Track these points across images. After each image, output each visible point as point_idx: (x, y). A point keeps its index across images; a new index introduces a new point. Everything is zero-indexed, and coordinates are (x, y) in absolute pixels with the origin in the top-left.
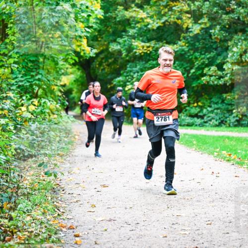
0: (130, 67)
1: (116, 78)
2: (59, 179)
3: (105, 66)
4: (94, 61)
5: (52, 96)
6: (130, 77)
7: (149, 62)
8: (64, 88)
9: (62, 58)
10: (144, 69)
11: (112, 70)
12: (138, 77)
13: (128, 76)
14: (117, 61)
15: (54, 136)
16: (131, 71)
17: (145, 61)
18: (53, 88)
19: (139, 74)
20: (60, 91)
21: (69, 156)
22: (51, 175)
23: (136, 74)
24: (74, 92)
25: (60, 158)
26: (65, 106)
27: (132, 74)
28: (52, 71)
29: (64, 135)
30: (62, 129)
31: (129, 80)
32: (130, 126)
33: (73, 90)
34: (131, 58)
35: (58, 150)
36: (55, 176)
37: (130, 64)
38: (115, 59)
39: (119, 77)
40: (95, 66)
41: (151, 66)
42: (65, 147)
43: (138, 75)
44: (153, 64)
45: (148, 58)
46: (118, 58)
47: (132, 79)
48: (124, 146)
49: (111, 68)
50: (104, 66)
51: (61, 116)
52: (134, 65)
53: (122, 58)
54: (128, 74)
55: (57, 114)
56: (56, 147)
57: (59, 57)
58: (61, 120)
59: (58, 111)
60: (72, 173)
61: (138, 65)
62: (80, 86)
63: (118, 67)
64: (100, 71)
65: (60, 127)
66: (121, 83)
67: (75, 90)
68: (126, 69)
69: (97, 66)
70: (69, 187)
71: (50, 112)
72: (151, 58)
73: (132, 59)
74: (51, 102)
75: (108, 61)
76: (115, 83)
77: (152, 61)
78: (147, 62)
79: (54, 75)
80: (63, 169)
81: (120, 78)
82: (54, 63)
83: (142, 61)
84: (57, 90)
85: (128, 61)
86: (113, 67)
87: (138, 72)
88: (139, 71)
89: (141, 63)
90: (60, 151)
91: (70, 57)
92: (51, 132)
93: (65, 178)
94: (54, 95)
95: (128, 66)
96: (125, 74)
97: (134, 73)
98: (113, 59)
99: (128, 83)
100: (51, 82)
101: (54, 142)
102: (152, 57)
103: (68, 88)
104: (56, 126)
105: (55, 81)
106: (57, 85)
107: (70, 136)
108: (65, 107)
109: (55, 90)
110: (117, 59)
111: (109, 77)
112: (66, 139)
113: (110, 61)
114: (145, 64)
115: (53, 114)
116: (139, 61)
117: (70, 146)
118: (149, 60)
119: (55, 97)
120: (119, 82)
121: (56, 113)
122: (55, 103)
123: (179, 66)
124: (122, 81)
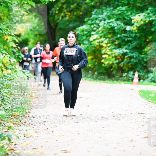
0: (95, 14)
1: (79, 26)
2: (14, 144)
3: (67, 13)
4: (53, 7)
5: (5, 47)
6: (95, 25)
7: (118, 8)
8: (19, 38)
9: (16, 3)
10: (112, 16)
11: (74, 17)
12: (105, 25)
13: (93, 24)
14: (81, 7)
15: (8, 94)
16: (96, 19)
17: (113, 7)
18: (5, 39)
19: (106, 22)
20: (15, 42)
21: (25, 117)
22: (4, 138)
23: (103, 22)
24: (30, 43)
25: (15, 119)
26: (20, 59)
27: (97, 22)
28: (5, 18)
29: (20, 93)
30: (17, 86)
31: (95, 29)
32: (95, 82)
33: (30, 41)
34: (96, 3)
35: (12, 110)
36: (9, 140)
37: (95, 10)
38: (78, 4)
39: (82, 25)
40: (54, 12)
41: (120, 12)
42: (20, 106)
43: (105, 24)
44: (122, 11)
45: (116, 3)
46: (82, 3)
47: (98, 28)
48: (88, 106)
49: (73, 15)
50: (64, 13)
51: (16, 71)
52: (100, 11)
53: (86, 4)
54: (93, 22)
55: (11, 69)
56: (10, 106)
57: (13, 2)
58: (15, 76)
59: (12, 65)
60: (28, 136)
61: (104, 11)
62: (38, 36)
63: (81, 13)
64: (60, 18)
65: (14, 84)
66: (85, 33)
67: (32, 41)
68: (91, 16)
69: (57, 12)
70: (25, 152)
71: (3, 66)
72: (120, 4)
73: (98, 4)
74: (4, 55)
75: (70, 7)
76: (77, 32)
77: (120, 7)
78: (115, 8)
79: (6, 23)
80: (18, 132)
81: (84, 27)
82: (7, 10)
83: (110, 7)
84: (11, 41)
85: (94, 7)
86: (75, 14)
87: (105, 20)
88: (106, 18)
89: (108, 9)
90: (15, 111)
91: (26, 2)
92: (4, 89)
93: (21, 143)
94: (7, 47)
95: (93, 13)
96: (90, 22)
97: (101, 21)
98: (75, 5)
99: (93, 33)
100: (4, 31)
101: (7, 101)
102: (121, 2)
103: (23, 38)
104: (10, 82)
105: (8, 30)
106: (10, 35)
107: (26, 94)
108: (21, 61)
109: (8, 41)
110: (80, 5)
111: (71, 25)
112: (21, 98)
113: (72, 6)
114: (113, 10)
115: (7, 68)
116: (106, 6)
117: (26, 105)
118: (118, 6)
119: (9, 49)
120: (83, 31)
121: (10, 67)
122: (9, 56)
123: (152, 13)
124: (86, 30)
